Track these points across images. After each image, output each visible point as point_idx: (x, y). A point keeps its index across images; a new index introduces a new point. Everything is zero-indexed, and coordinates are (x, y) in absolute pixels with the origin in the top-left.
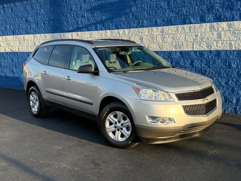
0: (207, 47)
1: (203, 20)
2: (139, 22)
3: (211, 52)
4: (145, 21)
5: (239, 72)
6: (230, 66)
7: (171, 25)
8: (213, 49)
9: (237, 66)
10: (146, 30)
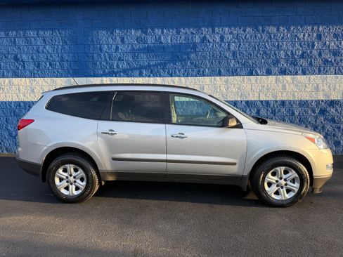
0: (273, 97)
1: (269, 73)
2: (199, 71)
3: (276, 101)
4: (207, 70)
5: (300, 118)
6: (293, 114)
7: (237, 75)
8: (278, 99)
9: (299, 113)
10: (207, 79)
